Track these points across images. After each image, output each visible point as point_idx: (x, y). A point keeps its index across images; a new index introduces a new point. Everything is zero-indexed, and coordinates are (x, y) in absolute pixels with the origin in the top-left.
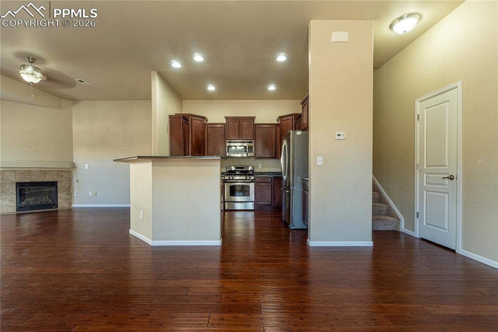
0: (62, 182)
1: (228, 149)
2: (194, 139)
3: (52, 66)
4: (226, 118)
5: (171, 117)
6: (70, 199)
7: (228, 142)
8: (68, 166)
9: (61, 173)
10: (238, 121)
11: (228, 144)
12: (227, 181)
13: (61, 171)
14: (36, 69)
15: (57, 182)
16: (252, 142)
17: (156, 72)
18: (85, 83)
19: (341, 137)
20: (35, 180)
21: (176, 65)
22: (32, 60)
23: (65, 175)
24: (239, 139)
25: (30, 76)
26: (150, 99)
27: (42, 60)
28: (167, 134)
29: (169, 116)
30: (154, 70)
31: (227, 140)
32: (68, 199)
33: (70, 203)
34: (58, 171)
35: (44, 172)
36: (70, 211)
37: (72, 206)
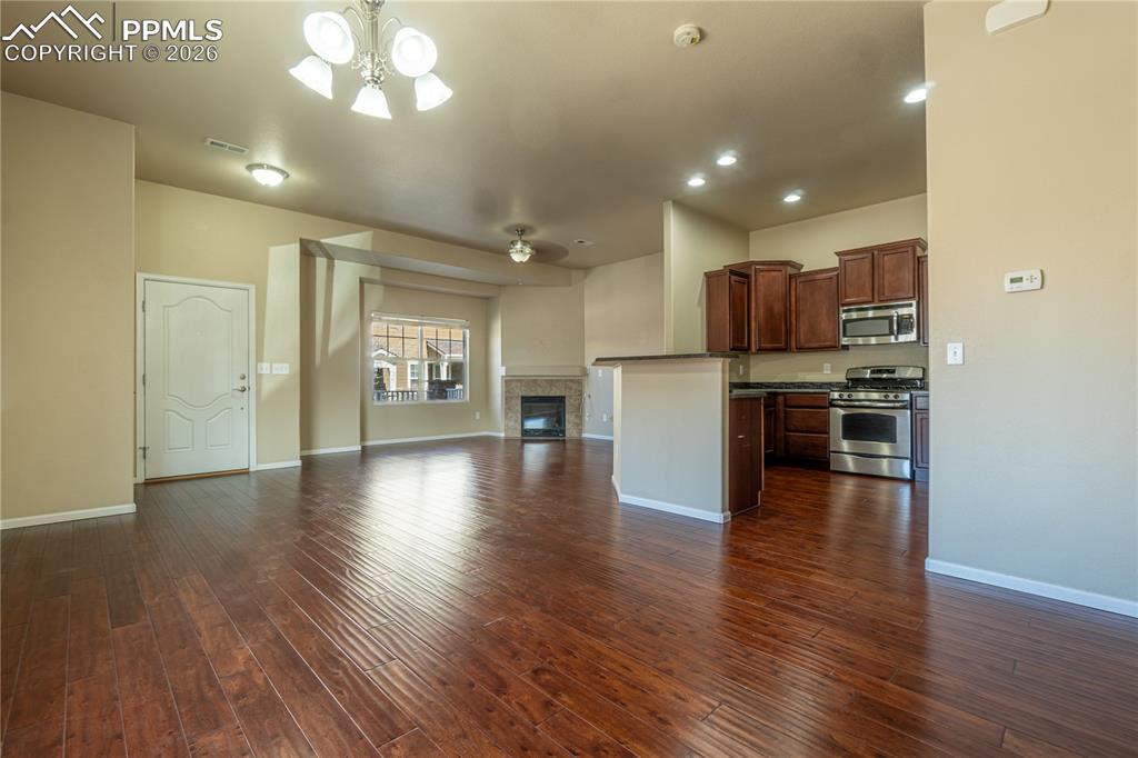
0: (570, 396)
1: (844, 327)
2: (761, 311)
3: (541, 235)
4: (837, 254)
5: (709, 276)
6: (579, 425)
7: (844, 311)
8: (577, 372)
9: (570, 384)
10: (870, 255)
11: (844, 316)
12: (835, 402)
13: (572, 381)
14: (525, 243)
15: (564, 397)
16: (911, 305)
17: (670, 202)
18: (587, 243)
19: (1025, 285)
20: (541, 394)
21: (697, 182)
22: (522, 231)
23: (574, 386)
24: (873, 302)
25: (520, 255)
26: (662, 251)
27: (532, 230)
28: (699, 310)
29: (706, 273)
30: (666, 199)
31: (843, 305)
32: (577, 424)
33: (580, 432)
34: (566, 381)
35: (551, 383)
36: (580, 442)
37: (584, 435)
